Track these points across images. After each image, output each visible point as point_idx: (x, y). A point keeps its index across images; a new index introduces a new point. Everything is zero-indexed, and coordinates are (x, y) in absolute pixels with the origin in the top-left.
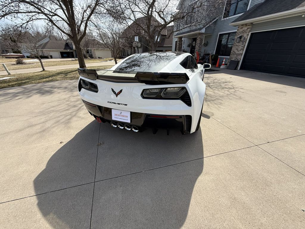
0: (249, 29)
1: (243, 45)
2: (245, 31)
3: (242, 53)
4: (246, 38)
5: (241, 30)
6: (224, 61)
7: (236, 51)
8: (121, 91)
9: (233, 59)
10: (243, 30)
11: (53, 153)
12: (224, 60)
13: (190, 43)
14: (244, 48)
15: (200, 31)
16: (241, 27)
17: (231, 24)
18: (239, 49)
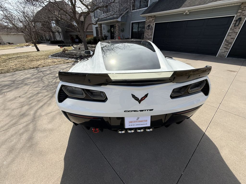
0: (153, 20)
1: (151, 32)
2: (151, 22)
3: (151, 37)
4: (153, 26)
5: (148, 21)
7: (147, 36)
8: (146, 96)
10: (150, 21)
13: (109, 29)
14: (152, 34)
15: (117, 19)
16: (148, 18)
17: (141, 15)
18: (149, 35)
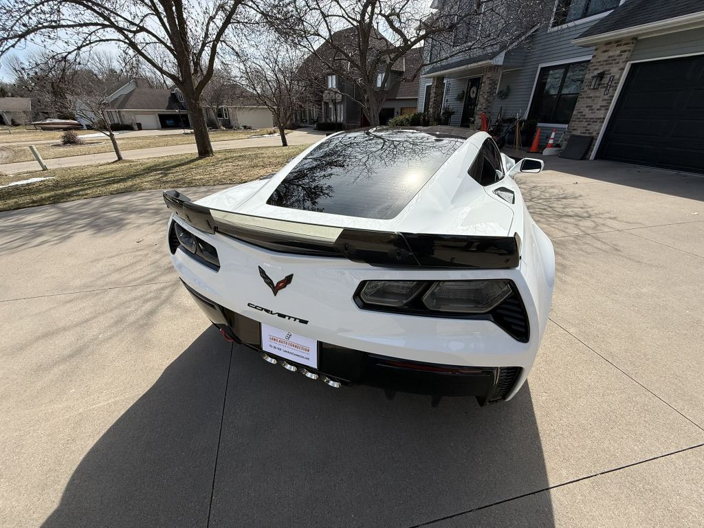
0: (626, 55)
1: (606, 97)
2: (615, 60)
3: (602, 116)
4: (617, 77)
5: (604, 57)
6: (553, 136)
7: (586, 111)
8: (288, 279)
9: (577, 133)
10: (610, 57)
11: (91, 443)
12: (553, 134)
13: (463, 92)
14: (610, 103)
15: (491, 61)
16: (604, 48)
17: (575, 42)
18: (596, 107)
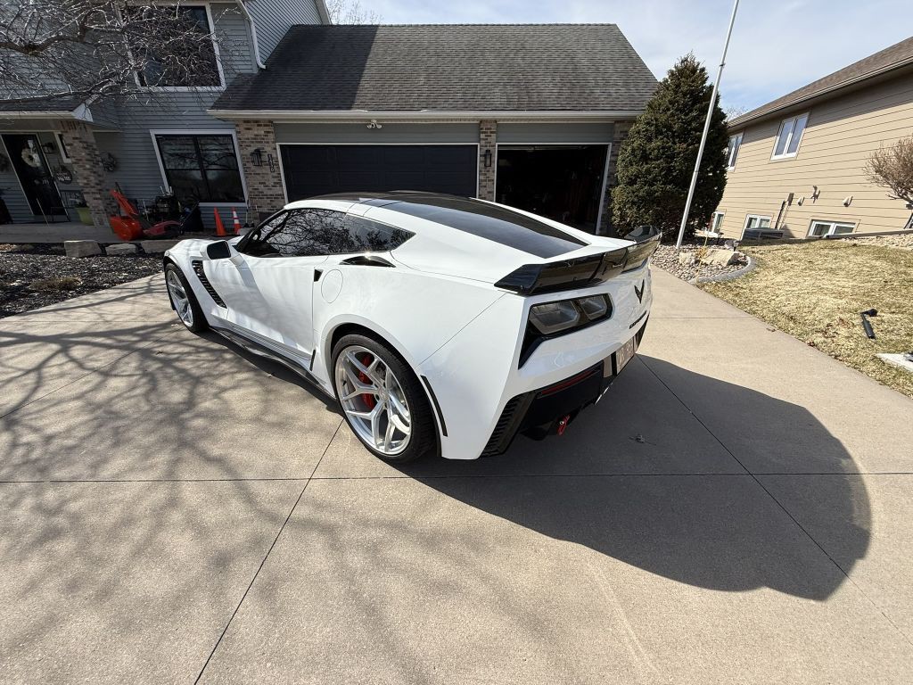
0: (271, 136)
1: (275, 174)
2: (263, 139)
3: (280, 193)
4: (274, 156)
5: (249, 134)
7: (261, 187)
10: (257, 135)
12: (235, 214)
14: (280, 180)
15: (72, 114)
16: (245, 125)
17: (209, 111)
18: (269, 183)
